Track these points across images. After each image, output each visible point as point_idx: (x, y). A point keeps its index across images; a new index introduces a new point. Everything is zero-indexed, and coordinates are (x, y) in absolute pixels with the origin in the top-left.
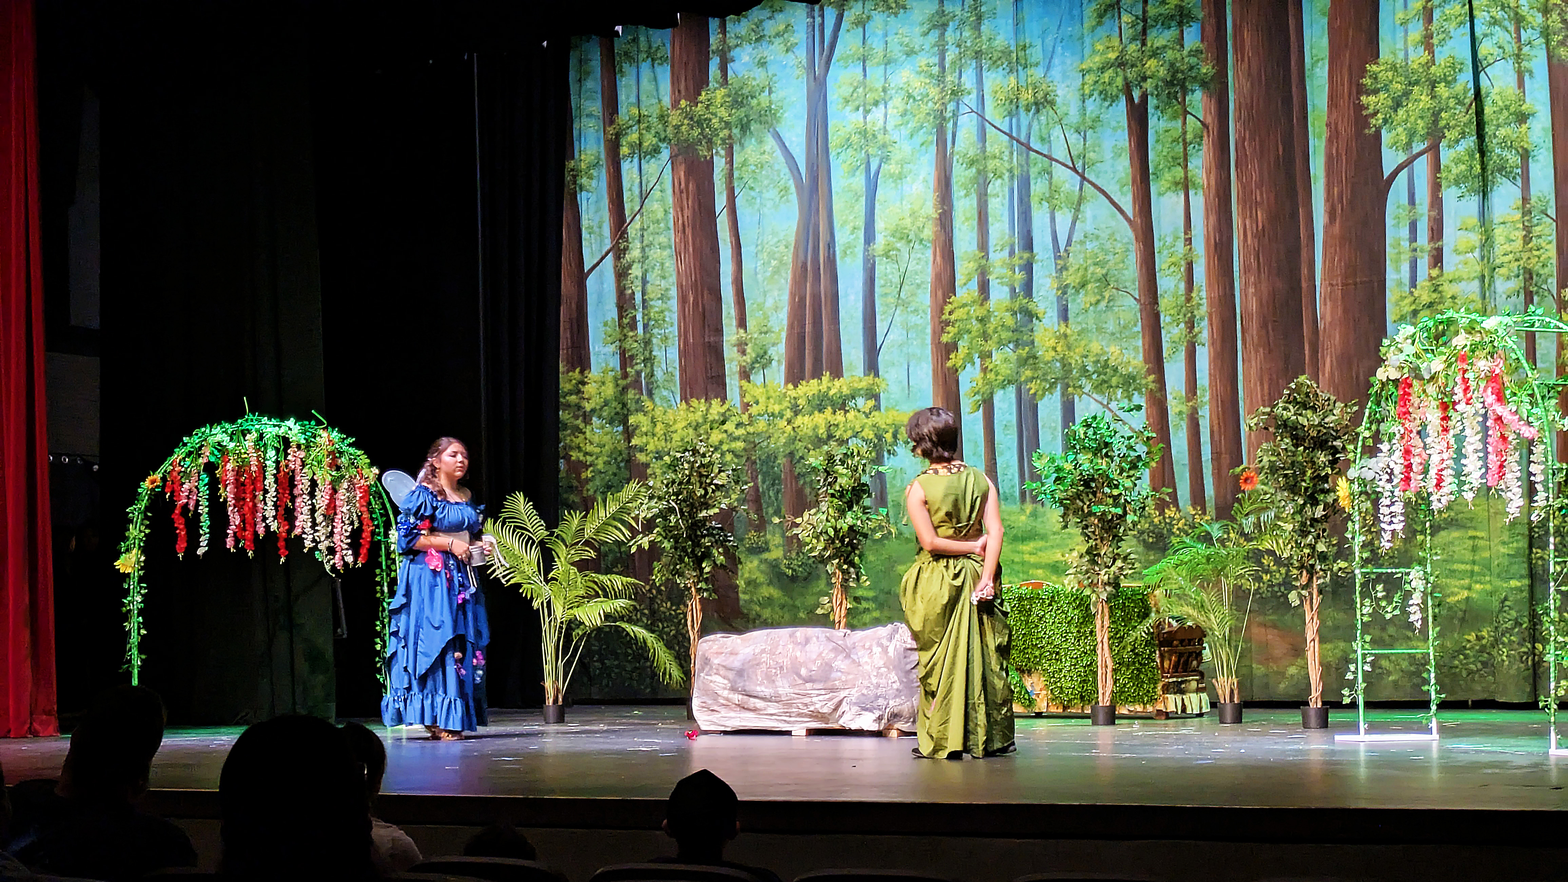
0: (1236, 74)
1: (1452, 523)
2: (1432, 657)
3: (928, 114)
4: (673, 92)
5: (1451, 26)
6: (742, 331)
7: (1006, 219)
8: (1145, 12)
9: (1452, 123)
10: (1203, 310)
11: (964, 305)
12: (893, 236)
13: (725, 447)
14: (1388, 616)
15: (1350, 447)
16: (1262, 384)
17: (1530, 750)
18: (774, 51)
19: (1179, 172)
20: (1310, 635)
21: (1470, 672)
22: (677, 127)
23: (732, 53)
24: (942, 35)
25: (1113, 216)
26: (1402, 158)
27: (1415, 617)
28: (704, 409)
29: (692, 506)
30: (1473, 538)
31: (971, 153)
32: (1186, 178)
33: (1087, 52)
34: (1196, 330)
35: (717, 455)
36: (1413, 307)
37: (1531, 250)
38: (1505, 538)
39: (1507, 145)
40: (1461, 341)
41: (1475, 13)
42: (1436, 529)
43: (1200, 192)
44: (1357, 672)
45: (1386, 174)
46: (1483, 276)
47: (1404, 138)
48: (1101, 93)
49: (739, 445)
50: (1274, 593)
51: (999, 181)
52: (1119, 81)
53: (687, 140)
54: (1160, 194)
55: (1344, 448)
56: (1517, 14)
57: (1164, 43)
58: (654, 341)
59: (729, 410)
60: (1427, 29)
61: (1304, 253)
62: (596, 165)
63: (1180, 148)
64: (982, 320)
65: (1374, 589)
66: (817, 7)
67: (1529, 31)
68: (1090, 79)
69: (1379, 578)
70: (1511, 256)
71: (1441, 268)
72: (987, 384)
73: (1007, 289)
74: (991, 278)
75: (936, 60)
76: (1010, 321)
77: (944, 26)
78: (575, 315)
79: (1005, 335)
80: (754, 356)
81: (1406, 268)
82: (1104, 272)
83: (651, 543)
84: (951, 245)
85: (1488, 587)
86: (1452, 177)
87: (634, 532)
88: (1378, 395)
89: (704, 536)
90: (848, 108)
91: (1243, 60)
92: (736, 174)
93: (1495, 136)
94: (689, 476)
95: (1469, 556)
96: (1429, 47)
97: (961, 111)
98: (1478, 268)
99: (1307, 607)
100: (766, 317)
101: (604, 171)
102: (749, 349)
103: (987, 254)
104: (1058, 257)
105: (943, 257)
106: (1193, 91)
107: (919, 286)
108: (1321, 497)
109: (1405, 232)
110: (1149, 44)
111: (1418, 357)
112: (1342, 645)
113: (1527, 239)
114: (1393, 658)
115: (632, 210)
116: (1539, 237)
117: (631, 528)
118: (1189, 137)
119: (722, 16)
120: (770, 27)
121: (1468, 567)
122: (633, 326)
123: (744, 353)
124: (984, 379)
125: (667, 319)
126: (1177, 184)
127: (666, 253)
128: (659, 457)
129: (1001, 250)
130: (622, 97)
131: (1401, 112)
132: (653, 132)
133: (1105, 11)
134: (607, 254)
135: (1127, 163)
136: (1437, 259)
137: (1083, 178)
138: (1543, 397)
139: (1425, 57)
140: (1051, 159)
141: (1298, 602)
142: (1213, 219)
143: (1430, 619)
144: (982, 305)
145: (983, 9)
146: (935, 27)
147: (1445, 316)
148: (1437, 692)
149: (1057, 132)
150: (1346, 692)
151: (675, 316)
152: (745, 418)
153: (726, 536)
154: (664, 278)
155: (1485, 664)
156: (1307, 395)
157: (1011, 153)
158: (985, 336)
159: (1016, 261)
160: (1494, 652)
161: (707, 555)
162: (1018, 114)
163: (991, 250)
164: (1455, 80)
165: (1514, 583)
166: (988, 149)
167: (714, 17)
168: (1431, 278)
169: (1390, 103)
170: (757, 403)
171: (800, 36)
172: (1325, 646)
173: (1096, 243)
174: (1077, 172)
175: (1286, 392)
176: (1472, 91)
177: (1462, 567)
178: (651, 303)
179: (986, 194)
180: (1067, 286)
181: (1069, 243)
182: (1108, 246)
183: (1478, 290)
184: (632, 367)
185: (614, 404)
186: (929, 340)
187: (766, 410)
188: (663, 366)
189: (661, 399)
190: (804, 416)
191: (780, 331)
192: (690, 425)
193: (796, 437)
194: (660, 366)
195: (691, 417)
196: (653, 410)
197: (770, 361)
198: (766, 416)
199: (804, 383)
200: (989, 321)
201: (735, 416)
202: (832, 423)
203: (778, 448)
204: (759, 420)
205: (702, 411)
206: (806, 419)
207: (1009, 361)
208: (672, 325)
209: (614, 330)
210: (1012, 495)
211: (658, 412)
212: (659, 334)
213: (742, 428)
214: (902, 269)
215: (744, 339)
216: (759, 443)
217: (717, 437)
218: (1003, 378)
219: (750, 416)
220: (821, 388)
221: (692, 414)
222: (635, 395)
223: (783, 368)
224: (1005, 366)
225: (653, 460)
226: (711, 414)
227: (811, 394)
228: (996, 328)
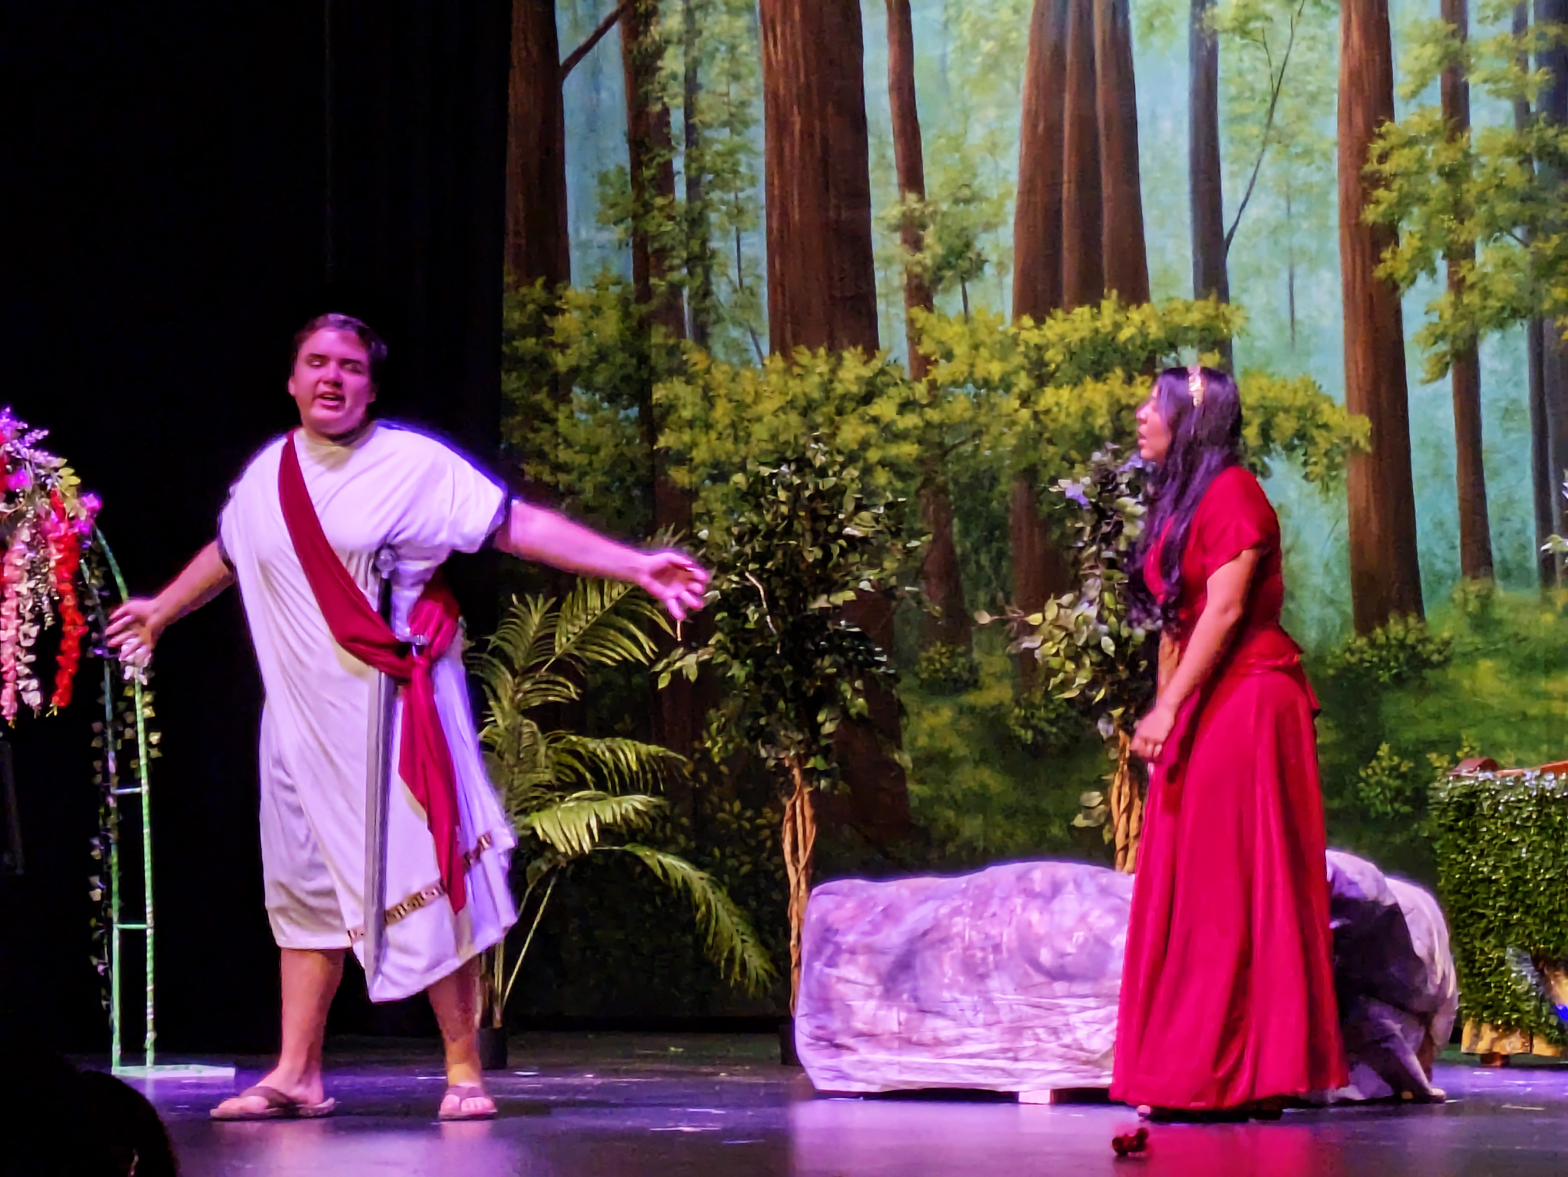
6: (912, 196)
11: (1411, 142)
28: (824, 368)
29: (795, 585)
35: (853, 471)
49: (907, 450)
58: (713, 217)
59: (882, 372)
64: (1450, 174)
72: (1463, 317)
73: (1507, 106)
74: (1473, 79)
76: (1515, 177)
78: (537, 158)
79: (1502, 208)
80: (940, 251)
83: (703, 667)
84: (1383, 7)
87: (665, 644)
89: (821, 653)
94: (791, 518)
100: (969, 167)
102: (928, 237)
103: (1464, 26)
105: (1366, 34)
107: (1313, 97)
122: (664, 184)
123: (917, 244)
124: (1456, 305)
125: (743, 169)
127: (743, 22)
128: (721, 476)
129: (1497, 18)
134: (608, 24)
144: (1452, 139)
151: (760, 164)
152: (920, 390)
153: (872, 653)
154: (736, 77)
158: (1460, 210)
159: (1530, 42)
161: (828, 695)
163: (1472, 17)
170: (949, 356)
178: (708, 133)
184: (661, 275)
185: (620, 358)
186: (1334, 218)
187: (971, 374)
188: (733, 273)
189: (725, 345)
190: (1059, 386)
191: (1003, 197)
192: (791, 403)
193: (1041, 434)
194: (724, 274)
195: (795, 387)
196: (708, 371)
197: (979, 264)
198: (970, 386)
199: (1059, 313)
200: (1468, 176)
201: (896, 384)
202: (1124, 401)
203: (1000, 458)
204: (952, 394)
205: (821, 374)
206: (1065, 393)
207: (1514, 264)
208: (753, 182)
209: (623, 193)
210: (1521, 567)
211: (719, 375)
212: (724, 203)
213: (913, 411)
214: (1277, 63)
215: (917, 214)
216: (955, 446)
217: (854, 431)
218: (1499, 304)
219: (933, 386)
220: (1098, 324)
221: (798, 381)
222: (667, 336)
223: (1009, 280)
224: (1504, 276)
225: (708, 482)
226: (841, 381)
227: (1075, 338)
228: (1483, 192)
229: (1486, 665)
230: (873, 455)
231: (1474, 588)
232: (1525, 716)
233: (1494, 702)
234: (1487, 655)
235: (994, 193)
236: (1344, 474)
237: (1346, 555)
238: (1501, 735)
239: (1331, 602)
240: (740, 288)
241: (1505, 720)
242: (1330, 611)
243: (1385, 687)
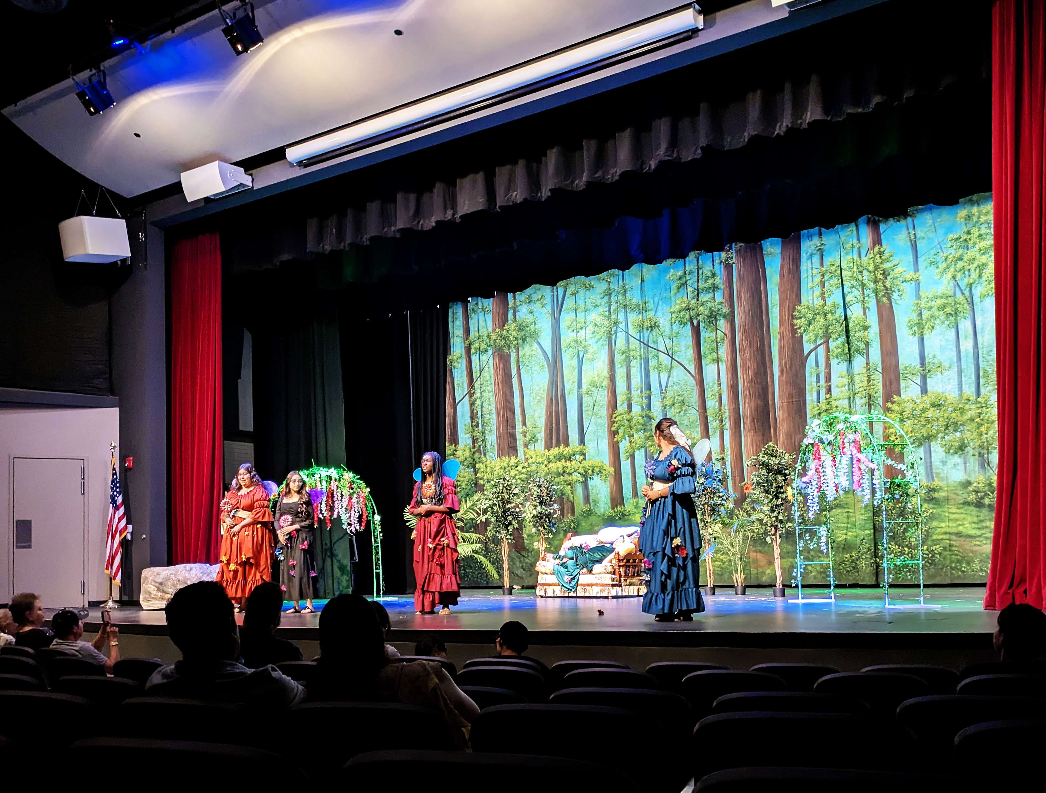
0: (739, 313)
1: (838, 506)
2: (831, 565)
3: (604, 332)
4: (493, 325)
5: (833, 289)
6: (524, 427)
7: (639, 376)
8: (698, 286)
9: (835, 331)
10: (727, 414)
11: (621, 414)
12: (590, 385)
13: (517, 477)
14: (811, 548)
15: (793, 474)
16: (753, 447)
17: (876, 606)
18: (536, 307)
19: (715, 355)
20: (776, 556)
21: (848, 571)
22: (495, 340)
23: (518, 308)
24: (610, 298)
25: (686, 375)
26: (812, 346)
27: (824, 548)
28: (508, 461)
30: (848, 512)
31: (623, 349)
32: (718, 358)
33: (673, 304)
34: (724, 423)
35: (514, 481)
36: (819, 411)
37: (870, 386)
38: (863, 512)
39: (860, 340)
40: (841, 426)
41: (844, 283)
42: (831, 508)
43: (724, 364)
44: (798, 572)
45: (805, 355)
46: (850, 398)
47: (813, 338)
48: (679, 322)
49: (524, 476)
50: (760, 538)
51: (635, 360)
52: (687, 316)
53: (499, 346)
54: (706, 365)
55: (790, 474)
56: (862, 283)
57: (707, 299)
58: (486, 432)
59: (519, 461)
60: (822, 290)
61: (770, 389)
62: (461, 357)
63: (715, 344)
64: (629, 421)
65: (805, 535)
66: (555, 288)
67: (868, 290)
68: (674, 315)
69: (807, 531)
70: (862, 388)
71: (831, 394)
72: (632, 448)
73: (640, 407)
74: (633, 402)
75: (607, 309)
76: (641, 421)
77: (610, 294)
78: (452, 421)
79: (639, 427)
80: (530, 437)
81: (815, 394)
82: (682, 399)
83: (487, 519)
84: (615, 389)
85: (855, 534)
86: (835, 355)
87: (479, 515)
88: (805, 450)
89: (509, 516)
90: (570, 331)
91: (741, 306)
92: (520, 360)
93: (854, 336)
94: (502, 490)
95: (846, 520)
96: (824, 298)
97: (618, 331)
98: (847, 394)
99: (774, 543)
100: (535, 421)
101: (464, 360)
102: (527, 435)
103: (631, 392)
104: (662, 393)
105: (611, 393)
106: (720, 320)
107: (601, 406)
108: (780, 495)
109: (814, 379)
110: (700, 300)
111: (822, 433)
112: (791, 560)
113: (869, 381)
114: (813, 565)
115: (476, 376)
116: (874, 380)
117: (477, 513)
118: (718, 340)
119: (514, 292)
120: (535, 297)
121: (846, 525)
122: (477, 426)
123: (525, 436)
124: (630, 446)
125: (491, 423)
126: (714, 360)
127: (491, 394)
128: (489, 482)
129: (637, 390)
130: (471, 328)
131: (811, 326)
132: (485, 342)
133: (681, 286)
134: (466, 395)
135: (692, 352)
136: (829, 390)
137: (672, 358)
138: (879, 451)
139: (822, 302)
140: (658, 350)
141: (771, 542)
142: (730, 375)
143: (830, 549)
144: (629, 414)
145: (627, 287)
146: (606, 295)
147: (834, 416)
148: (833, 581)
149: (660, 339)
150: (793, 581)
151: (495, 421)
152: (526, 465)
154: (490, 405)
155: (853, 568)
156: (773, 450)
157: (641, 348)
158: (631, 428)
159: (643, 395)
160: (858, 563)
161: (510, 524)
162: (643, 331)
163: (632, 390)
164: (835, 312)
165: (867, 532)
166: (630, 347)
167: (510, 293)
168: (826, 399)
169: (807, 323)
170: (532, 458)
171: (548, 300)
172: (783, 560)
173: (678, 386)
174: (669, 356)
175: (763, 449)
176: (843, 317)
177: (843, 525)
178: (485, 416)
179: (630, 366)
180: (666, 405)
181: (666, 387)
182: (684, 387)
183: (847, 404)
184: (477, 444)
185: (469, 460)
186: (606, 430)
187: (536, 461)
189: (489, 457)
190: (552, 463)
191: (542, 427)
192: (502, 467)
194: (489, 443)
196: (486, 462)
197: (537, 440)
198: (536, 464)
199: (552, 449)
200: (632, 421)
201: (522, 464)
202: (565, 466)
204: (532, 466)
206: (554, 465)
207: (641, 438)
208: (494, 426)
211: (488, 462)
212: (488, 430)
213: (525, 469)
214: (594, 400)
215: (525, 431)
216: (533, 475)
217: (514, 472)
218: (639, 446)
219: (529, 463)
220: (560, 451)
221: (502, 463)
222: (478, 455)
223: (543, 443)
224: (639, 440)
226: (511, 463)
227: (555, 454)
228: (635, 424)
231: (635, 500)
235: (540, 427)
236: (609, 479)
237: (609, 495)
239: (606, 504)
243: (617, 520)
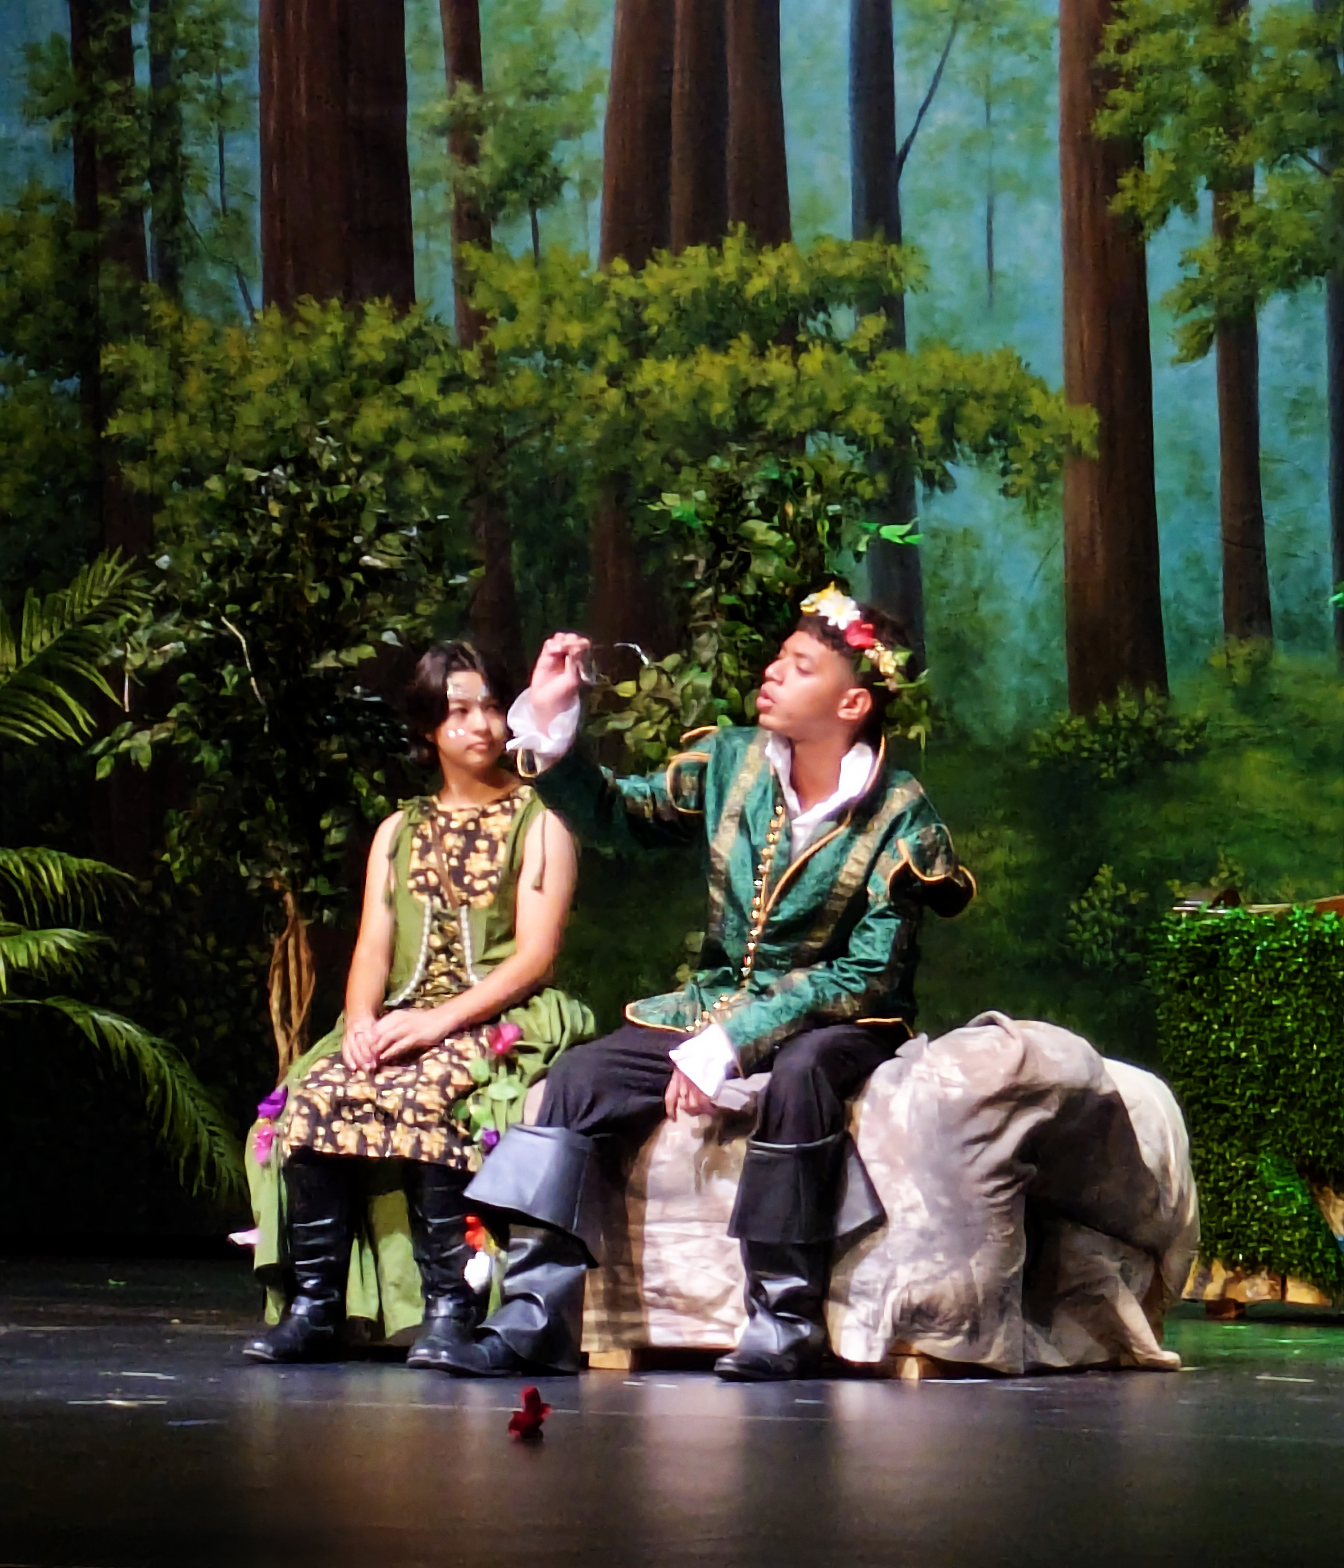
6: (463, 83)
29: (291, 635)
35: (374, 476)
49: (451, 444)
59: (419, 333)
80: (503, 165)
89: (327, 732)
100: (545, 46)
102: (486, 143)
122: (120, 62)
123: (470, 153)
128: (192, 478)
152: (471, 361)
153: (398, 733)
158: (1232, 122)
170: (511, 313)
184: (114, 190)
185: (55, 306)
186: (1054, 128)
187: (541, 339)
188: (214, 190)
189: (203, 293)
190: (662, 358)
191: (590, 89)
192: (292, 377)
193: (635, 424)
194: (200, 191)
195: (297, 352)
196: (177, 328)
197: (556, 183)
198: (540, 356)
199: (665, 254)
200: (1245, 76)
201: (437, 351)
202: (753, 382)
203: (577, 457)
204: (514, 366)
205: (333, 335)
206: (670, 368)
207: (1308, 200)
208: (242, 62)
209: (63, 73)
210: (1313, 623)
211: (193, 333)
212: (201, 89)
213: (460, 390)
215: (472, 111)
216: (517, 440)
217: (379, 416)
218: (1288, 254)
219: (488, 355)
220: (718, 271)
221: (300, 345)
222: (121, 277)
223: (596, 207)
224: (1294, 215)
225: (176, 485)
226: (360, 345)
227: (684, 290)
228: (1266, 98)
229: (1257, 758)
230: (404, 451)
231: (1242, 651)
232: (1312, 830)
233: (1267, 809)
234: (1260, 744)
235: (577, 84)
236: (1059, 488)
237: (1059, 604)
238: (1276, 857)
239: (1037, 666)
240: (222, 212)
241: (1285, 837)
242: (1035, 680)
243: (1108, 787)
